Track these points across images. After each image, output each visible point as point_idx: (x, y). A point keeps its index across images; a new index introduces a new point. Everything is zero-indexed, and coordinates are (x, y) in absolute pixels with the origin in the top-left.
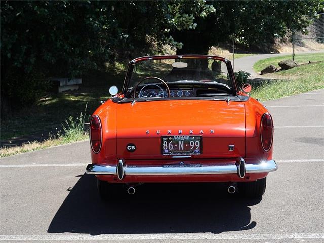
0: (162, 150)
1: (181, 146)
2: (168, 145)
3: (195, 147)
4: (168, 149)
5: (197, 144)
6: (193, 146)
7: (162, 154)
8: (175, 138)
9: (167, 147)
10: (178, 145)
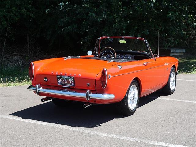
0: (58, 82)
1: (66, 81)
2: (60, 80)
3: (72, 82)
4: (60, 82)
5: (72, 81)
6: (71, 81)
7: (58, 84)
8: (62, 77)
9: (60, 81)
10: (64, 80)
